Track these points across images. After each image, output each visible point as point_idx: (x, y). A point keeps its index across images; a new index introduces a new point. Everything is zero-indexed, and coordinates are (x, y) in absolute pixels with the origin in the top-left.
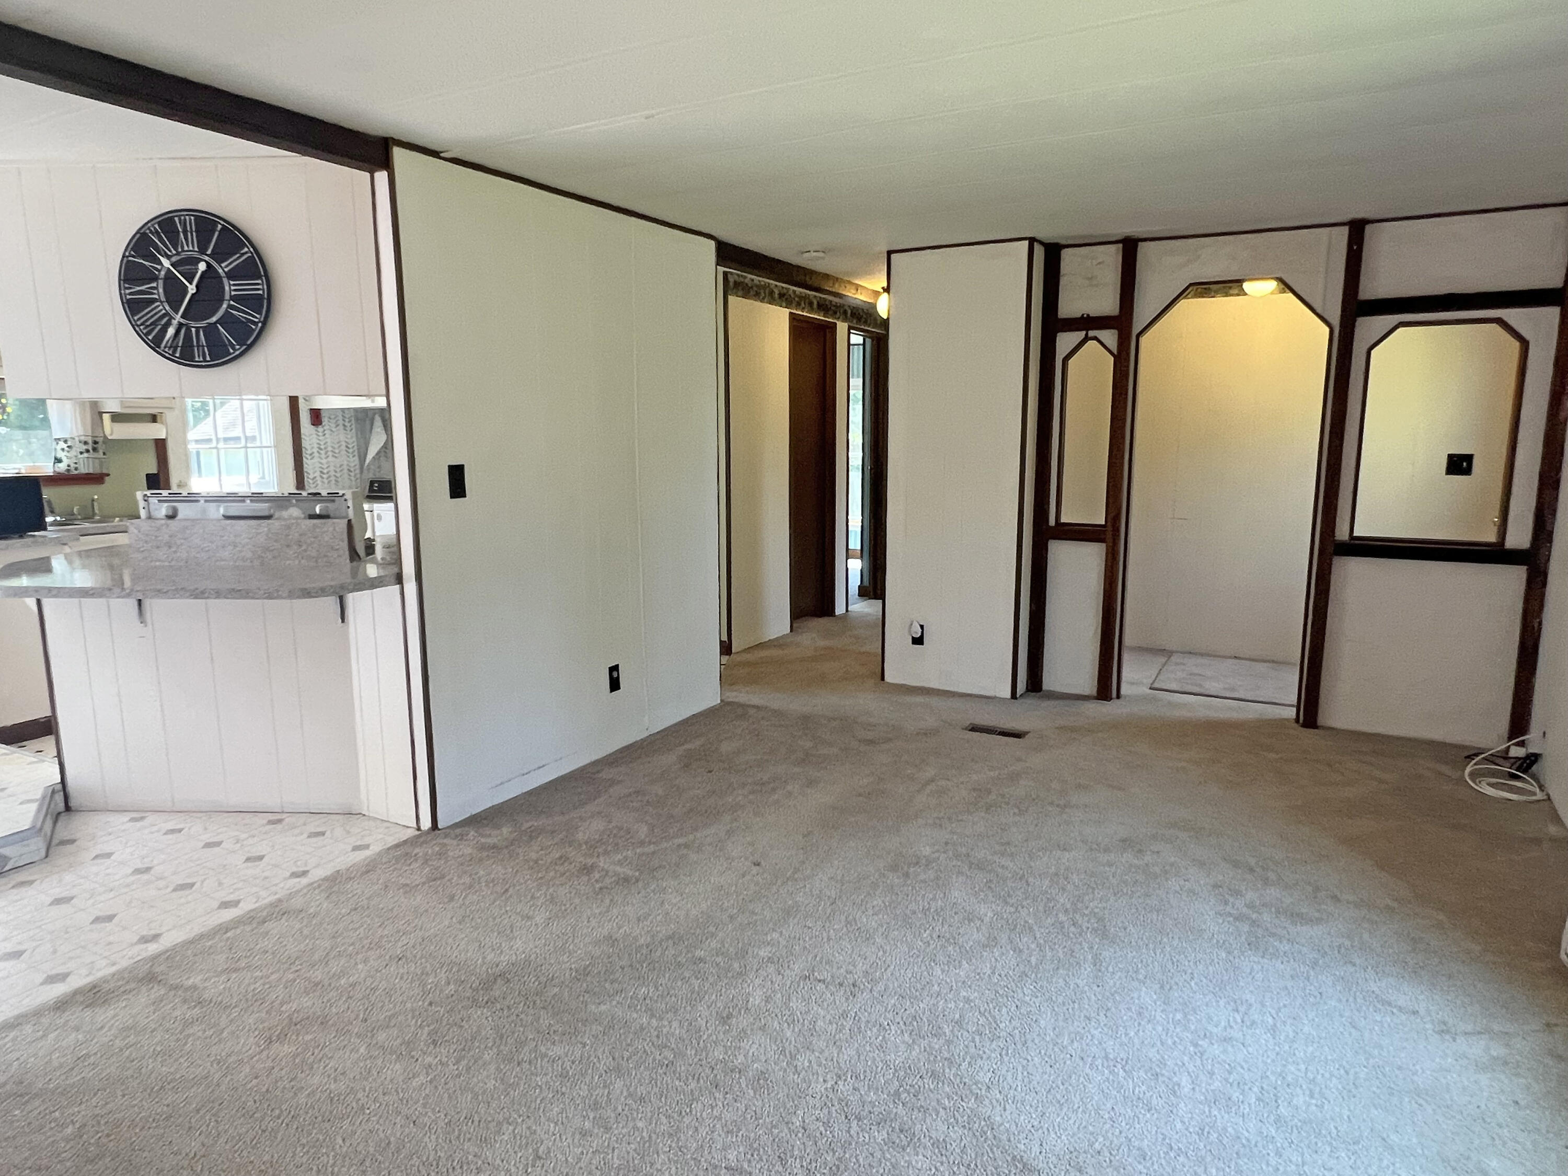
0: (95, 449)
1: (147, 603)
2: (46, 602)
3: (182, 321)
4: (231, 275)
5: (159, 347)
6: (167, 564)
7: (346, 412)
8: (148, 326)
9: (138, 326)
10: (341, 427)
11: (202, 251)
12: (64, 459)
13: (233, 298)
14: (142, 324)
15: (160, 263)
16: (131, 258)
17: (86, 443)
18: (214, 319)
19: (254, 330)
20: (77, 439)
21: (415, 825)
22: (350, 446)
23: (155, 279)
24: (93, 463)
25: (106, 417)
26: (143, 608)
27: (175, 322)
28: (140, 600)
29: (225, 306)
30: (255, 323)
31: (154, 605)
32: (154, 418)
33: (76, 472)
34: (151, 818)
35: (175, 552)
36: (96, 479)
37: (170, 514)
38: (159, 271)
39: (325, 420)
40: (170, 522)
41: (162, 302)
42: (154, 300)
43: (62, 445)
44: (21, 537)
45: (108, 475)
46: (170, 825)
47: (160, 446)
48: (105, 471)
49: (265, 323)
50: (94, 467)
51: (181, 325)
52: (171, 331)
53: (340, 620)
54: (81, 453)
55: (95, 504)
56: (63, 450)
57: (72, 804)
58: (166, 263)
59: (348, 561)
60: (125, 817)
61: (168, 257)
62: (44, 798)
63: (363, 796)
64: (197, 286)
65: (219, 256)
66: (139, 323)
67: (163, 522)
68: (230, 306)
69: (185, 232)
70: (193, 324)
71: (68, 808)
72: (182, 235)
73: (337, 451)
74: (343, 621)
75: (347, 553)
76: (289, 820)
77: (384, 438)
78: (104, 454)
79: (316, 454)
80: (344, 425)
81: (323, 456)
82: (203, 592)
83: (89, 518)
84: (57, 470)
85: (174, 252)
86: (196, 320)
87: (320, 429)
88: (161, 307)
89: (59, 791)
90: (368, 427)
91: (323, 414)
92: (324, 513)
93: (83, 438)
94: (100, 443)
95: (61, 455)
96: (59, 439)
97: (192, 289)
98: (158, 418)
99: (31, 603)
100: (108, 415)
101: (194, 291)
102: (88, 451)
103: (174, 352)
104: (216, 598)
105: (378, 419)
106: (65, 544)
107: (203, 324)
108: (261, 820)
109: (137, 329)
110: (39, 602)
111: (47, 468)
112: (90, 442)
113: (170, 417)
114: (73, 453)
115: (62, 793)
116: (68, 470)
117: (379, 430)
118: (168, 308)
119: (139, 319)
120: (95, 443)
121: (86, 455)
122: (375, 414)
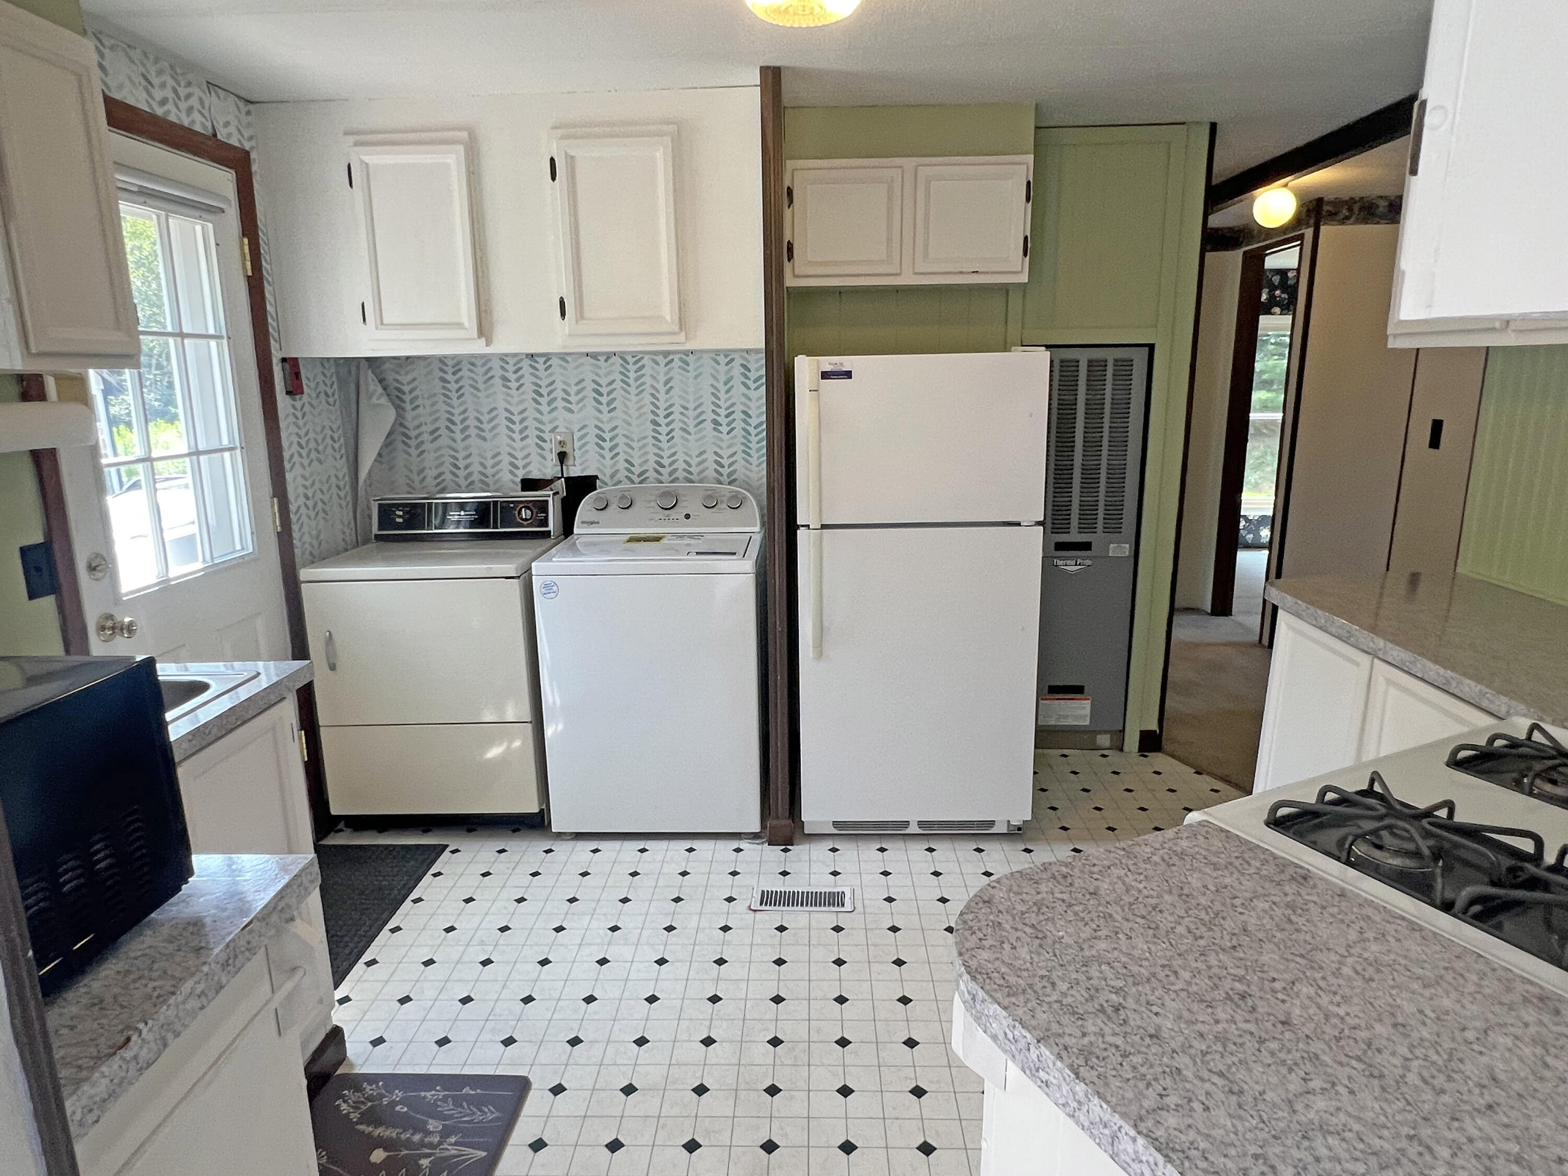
80: (326, 394)
87: (298, 404)
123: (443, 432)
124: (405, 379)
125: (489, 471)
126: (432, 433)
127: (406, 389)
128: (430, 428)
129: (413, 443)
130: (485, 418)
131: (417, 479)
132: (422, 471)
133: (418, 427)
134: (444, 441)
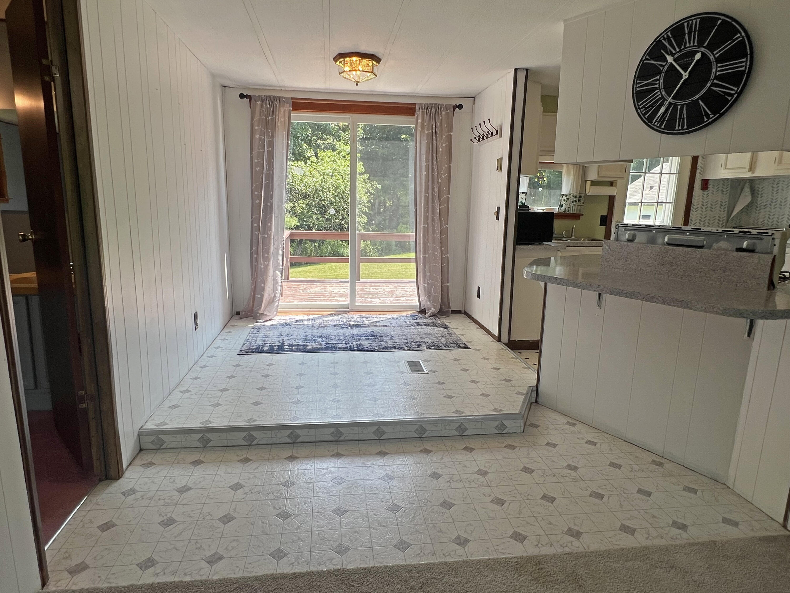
0: (579, 201)
1: (604, 296)
2: (549, 285)
3: (672, 101)
4: (718, 60)
5: (651, 123)
6: (622, 271)
7: (726, 181)
8: (646, 109)
9: (640, 109)
10: (720, 191)
11: (700, 44)
12: (564, 205)
13: (716, 78)
14: (642, 108)
15: (666, 60)
16: (645, 62)
17: (576, 197)
18: (697, 96)
19: (729, 101)
20: (572, 194)
21: (781, 520)
22: (723, 204)
23: (660, 73)
24: (577, 207)
25: (588, 183)
26: (601, 300)
27: (667, 103)
28: (600, 294)
29: (709, 85)
30: (732, 95)
31: (608, 298)
32: (612, 184)
33: (568, 213)
34: (579, 427)
35: (629, 264)
36: (576, 216)
37: (631, 238)
38: (663, 66)
39: (710, 187)
40: (629, 244)
41: (660, 89)
42: (656, 89)
43: (565, 198)
44: (540, 244)
45: (582, 215)
46: (589, 437)
47: (612, 199)
48: (581, 213)
49: (740, 94)
50: (577, 212)
51: (670, 104)
52: (663, 109)
53: (746, 335)
54: (573, 202)
55: (574, 230)
56: (564, 200)
57: (539, 400)
58: (670, 59)
59: (766, 288)
60: (564, 420)
61: (672, 54)
62: (527, 393)
63: (731, 472)
64: (689, 73)
65: (711, 47)
66: (641, 107)
67: (625, 243)
68: (713, 85)
69: (690, 33)
70: (679, 102)
71: (537, 402)
72: (687, 35)
73: (713, 207)
74: (749, 335)
75: (767, 282)
76: (668, 466)
77: (749, 199)
78: (583, 203)
79: (700, 209)
80: (722, 191)
81: (704, 210)
82: (652, 298)
83: (569, 237)
84: (560, 211)
85: (678, 50)
86: (681, 99)
87: (706, 193)
88: (659, 93)
89: (534, 391)
90: (739, 191)
91: (710, 183)
92: (751, 248)
93: (575, 194)
94: (582, 197)
95: (563, 203)
96: (564, 195)
97: (685, 75)
98: (614, 184)
99: (542, 284)
100: (589, 182)
101: (686, 77)
102: (576, 201)
103: (661, 125)
104: (661, 303)
105: (747, 185)
106: (559, 250)
107: (689, 101)
108: (649, 457)
109: (639, 111)
110: (546, 284)
111: (556, 209)
112: (578, 196)
113: (620, 183)
114: (569, 201)
115: (536, 392)
116: (565, 211)
117: (747, 194)
118: (663, 93)
119: (641, 105)
120: (580, 197)
121: (574, 203)
122: (745, 183)
123: (769, 205)
124: (761, 187)
125: (780, 221)
126: (765, 206)
127: (760, 190)
128: (765, 204)
129: (758, 209)
130: (783, 201)
131: (756, 221)
132: (758, 219)
133: (761, 203)
134: (768, 209)
